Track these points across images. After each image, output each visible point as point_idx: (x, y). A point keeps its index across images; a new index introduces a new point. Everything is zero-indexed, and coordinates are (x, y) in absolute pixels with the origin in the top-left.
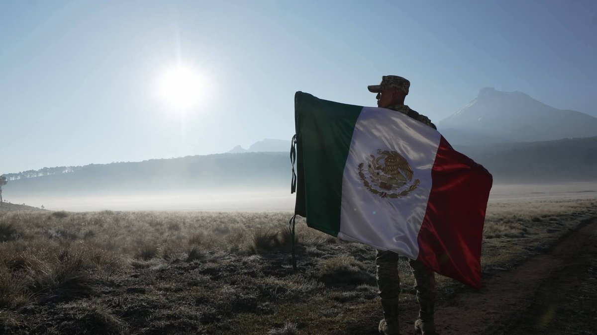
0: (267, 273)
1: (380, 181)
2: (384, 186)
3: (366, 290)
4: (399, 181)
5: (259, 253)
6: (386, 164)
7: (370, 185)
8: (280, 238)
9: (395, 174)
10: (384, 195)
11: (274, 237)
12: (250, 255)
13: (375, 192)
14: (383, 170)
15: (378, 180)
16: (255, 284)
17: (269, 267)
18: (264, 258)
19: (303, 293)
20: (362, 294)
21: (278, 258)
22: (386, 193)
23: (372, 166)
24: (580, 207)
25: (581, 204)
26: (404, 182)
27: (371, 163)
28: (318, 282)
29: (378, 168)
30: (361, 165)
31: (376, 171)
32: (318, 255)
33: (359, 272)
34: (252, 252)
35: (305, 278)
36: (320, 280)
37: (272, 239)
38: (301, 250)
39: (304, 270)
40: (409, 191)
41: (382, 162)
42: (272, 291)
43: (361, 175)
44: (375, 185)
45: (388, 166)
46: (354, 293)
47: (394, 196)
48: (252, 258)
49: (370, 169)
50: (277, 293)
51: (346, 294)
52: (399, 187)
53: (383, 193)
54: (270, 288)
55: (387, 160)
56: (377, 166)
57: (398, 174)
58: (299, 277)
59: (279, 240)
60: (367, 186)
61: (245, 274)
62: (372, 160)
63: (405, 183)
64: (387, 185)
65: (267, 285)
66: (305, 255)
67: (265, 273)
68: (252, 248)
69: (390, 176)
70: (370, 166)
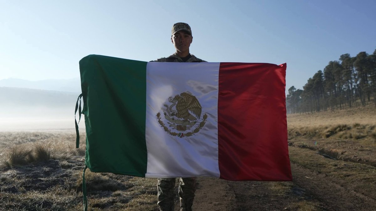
0: (28, 188)
1: (176, 125)
2: (180, 128)
3: (119, 195)
4: (191, 121)
5: (15, 168)
6: (178, 110)
7: (169, 129)
8: (34, 154)
9: (186, 116)
10: (182, 136)
11: (29, 153)
12: (6, 170)
13: (174, 134)
14: (176, 115)
15: (174, 124)
16: (19, 201)
17: (29, 181)
18: (20, 172)
19: (67, 204)
20: (117, 199)
21: (34, 172)
22: (182, 134)
23: (167, 114)
27: (166, 111)
28: (78, 192)
29: (173, 115)
30: (158, 115)
31: (171, 117)
32: (69, 167)
33: (109, 180)
34: (7, 167)
35: (66, 189)
36: (79, 189)
37: (26, 155)
38: (54, 163)
39: (63, 182)
40: (200, 128)
42: (38, 206)
43: (160, 122)
44: (173, 129)
46: (110, 199)
47: (189, 134)
48: (9, 172)
49: (166, 116)
50: (43, 207)
51: (104, 200)
52: (191, 127)
53: (180, 133)
54: (36, 203)
55: (178, 106)
56: (171, 113)
57: (188, 116)
58: (59, 189)
59: (34, 156)
60: (168, 131)
61: (5, 190)
62: (166, 108)
64: (182, 127)
65: (32, 200)
66: (58, 168)
67: (26, 187)
68: (7, 164)
69: (183, 119)
70: (165, 114)
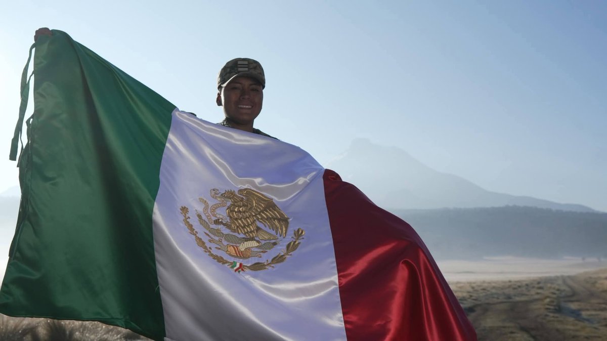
1: (225, 243)
4: (263, 242)
6: (231, 217)
7: (207, 246)
9: (251, 232)
10: (238, 268)
13: (220, 260)
14: (226, 225)
15: (221, 241)
23: (205, 218)
24: (461, 291)
25: (461, 287)
26: (274, 241)
27: (202, 212)
30: (185, 210)
31: (214, 226)
40: (287, 254)
41: (222, 213)
45: (236, 219)
47: (258, 267)
52: (264, 252)
53: (235, 262)
55: (231, 210)
56: (214, 218)
57: (257, 231)
60: (204, 248)
62: (202, 206)
63: (275, 244)
69: (242, 235)
70: (199, 217)
